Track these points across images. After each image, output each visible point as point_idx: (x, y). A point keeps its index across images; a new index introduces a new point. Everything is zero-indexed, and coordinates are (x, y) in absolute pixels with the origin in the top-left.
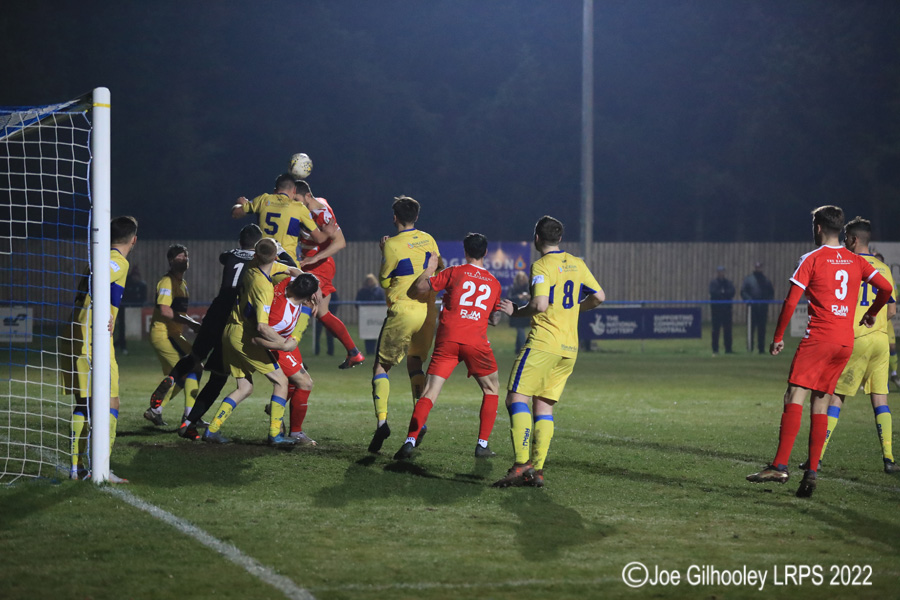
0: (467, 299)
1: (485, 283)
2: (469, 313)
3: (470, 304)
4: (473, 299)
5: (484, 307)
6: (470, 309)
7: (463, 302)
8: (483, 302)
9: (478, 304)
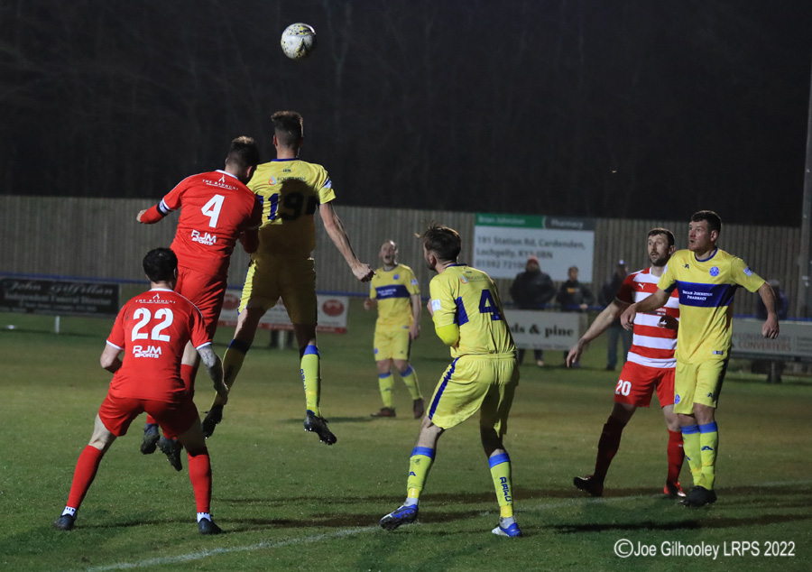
0: (141, 331)
1: (163, 306)
2: (145, 348)
3: (145, 336)
4: (148, 329)
5: (166, 338)
6: (144, 344)
7: (135, 336)
8: (162, 332)
9: (156, 335)
